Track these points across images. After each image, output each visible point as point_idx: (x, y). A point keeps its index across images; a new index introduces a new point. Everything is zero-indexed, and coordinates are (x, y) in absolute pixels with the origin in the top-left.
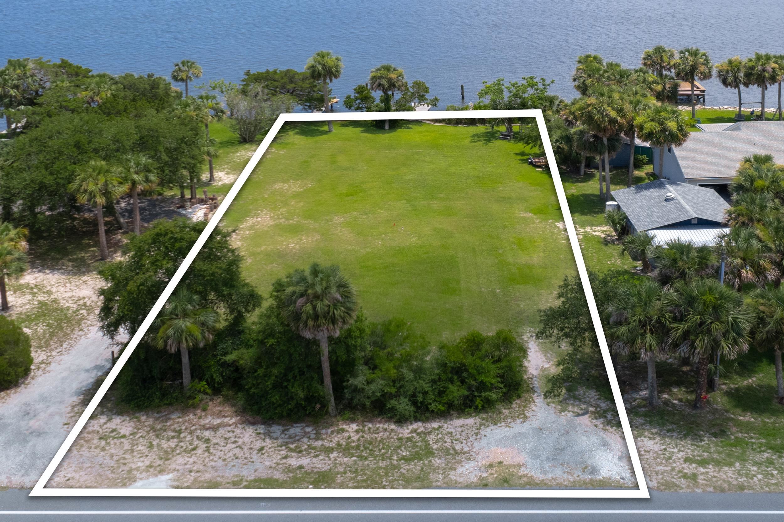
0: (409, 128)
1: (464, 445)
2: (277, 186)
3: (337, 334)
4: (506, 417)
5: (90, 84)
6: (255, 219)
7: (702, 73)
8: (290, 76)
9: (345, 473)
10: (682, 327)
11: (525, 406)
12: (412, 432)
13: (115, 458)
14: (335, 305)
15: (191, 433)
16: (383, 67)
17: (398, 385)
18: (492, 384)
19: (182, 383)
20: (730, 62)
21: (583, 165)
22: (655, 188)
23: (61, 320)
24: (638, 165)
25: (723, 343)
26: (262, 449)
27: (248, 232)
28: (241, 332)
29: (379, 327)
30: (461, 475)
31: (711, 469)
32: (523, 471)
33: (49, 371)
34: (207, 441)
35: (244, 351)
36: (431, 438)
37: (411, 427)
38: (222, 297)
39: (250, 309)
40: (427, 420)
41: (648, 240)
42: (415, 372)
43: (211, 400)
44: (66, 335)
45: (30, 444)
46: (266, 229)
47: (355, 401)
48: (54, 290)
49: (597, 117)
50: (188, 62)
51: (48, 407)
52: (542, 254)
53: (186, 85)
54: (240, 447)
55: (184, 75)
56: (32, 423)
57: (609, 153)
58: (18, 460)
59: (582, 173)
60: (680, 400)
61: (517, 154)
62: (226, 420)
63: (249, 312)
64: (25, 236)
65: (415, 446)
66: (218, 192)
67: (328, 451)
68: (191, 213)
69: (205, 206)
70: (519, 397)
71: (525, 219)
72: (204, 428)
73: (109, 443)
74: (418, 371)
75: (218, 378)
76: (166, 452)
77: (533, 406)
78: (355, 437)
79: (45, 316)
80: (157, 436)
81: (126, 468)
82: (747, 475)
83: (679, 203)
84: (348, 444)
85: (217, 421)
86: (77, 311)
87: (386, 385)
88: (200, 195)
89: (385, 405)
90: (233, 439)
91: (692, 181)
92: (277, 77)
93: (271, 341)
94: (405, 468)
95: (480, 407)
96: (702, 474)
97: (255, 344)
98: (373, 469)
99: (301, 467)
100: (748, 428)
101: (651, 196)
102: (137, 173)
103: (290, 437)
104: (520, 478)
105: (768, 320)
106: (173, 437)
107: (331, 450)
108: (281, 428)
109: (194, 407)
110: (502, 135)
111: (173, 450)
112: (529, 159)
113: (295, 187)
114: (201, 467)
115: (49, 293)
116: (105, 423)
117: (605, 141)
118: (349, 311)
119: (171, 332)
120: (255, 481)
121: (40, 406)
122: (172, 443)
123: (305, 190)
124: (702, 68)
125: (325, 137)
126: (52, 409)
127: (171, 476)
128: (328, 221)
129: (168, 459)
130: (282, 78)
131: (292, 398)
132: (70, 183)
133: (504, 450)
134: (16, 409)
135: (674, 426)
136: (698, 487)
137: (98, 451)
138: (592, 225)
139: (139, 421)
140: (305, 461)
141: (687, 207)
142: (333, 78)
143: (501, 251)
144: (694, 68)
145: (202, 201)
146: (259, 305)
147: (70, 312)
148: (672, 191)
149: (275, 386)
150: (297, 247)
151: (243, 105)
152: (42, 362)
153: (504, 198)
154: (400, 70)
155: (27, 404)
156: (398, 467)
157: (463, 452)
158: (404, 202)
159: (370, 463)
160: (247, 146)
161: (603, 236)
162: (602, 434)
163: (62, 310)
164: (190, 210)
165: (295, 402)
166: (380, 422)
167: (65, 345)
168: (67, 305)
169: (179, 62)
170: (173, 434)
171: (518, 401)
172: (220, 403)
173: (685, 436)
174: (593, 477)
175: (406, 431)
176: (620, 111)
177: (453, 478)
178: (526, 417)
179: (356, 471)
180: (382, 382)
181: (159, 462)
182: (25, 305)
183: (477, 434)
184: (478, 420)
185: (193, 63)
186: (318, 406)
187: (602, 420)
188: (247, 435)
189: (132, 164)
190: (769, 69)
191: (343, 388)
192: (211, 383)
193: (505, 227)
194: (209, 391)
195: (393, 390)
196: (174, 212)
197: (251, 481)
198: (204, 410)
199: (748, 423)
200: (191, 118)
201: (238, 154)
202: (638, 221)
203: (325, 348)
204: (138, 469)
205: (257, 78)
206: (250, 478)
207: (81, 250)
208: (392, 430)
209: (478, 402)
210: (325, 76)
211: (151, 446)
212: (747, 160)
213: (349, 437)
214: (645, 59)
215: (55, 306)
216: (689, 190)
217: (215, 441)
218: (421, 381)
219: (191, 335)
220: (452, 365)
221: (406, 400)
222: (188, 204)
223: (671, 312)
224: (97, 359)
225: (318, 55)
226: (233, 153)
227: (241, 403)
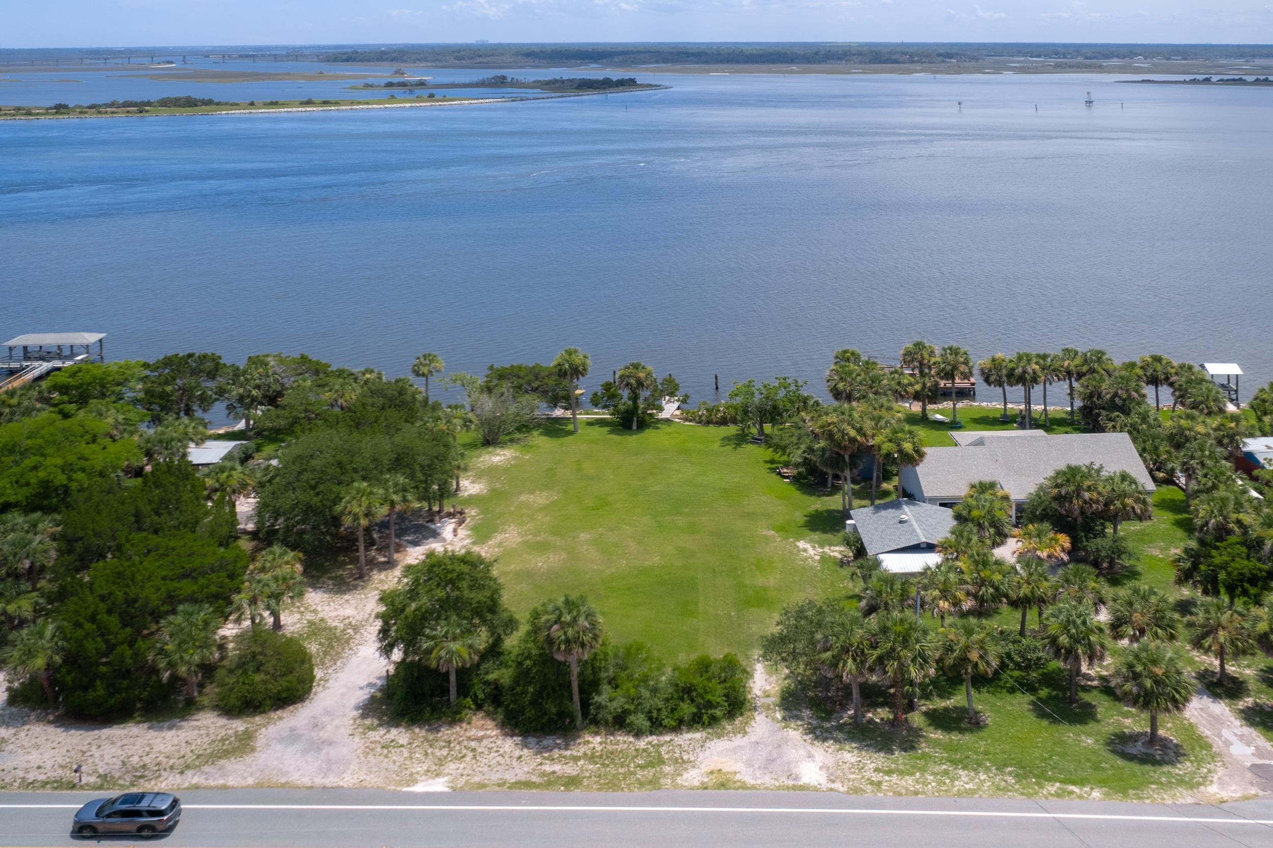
0: (658, 428)
1: (691, 755)
2: (523, 498)
3: (586, 657)
4: (729, 732)
5: (334, 384)
6: (503, 536)
7: (962, 373)
8: (536, 373)
9: (590, 777)
10: (876, 653)
11: (746, 723)
12: (647, 744)
13: (398, 764)
14: (584, 631)
15: (459, 743)
16: (633, 365)
17: (636, 702)
18: (718, 703)
19: (449, 700)
20: (994, 360)
21: (830, 477)
22: (892, 508)
23: (331, 639)
24: (887, 477)
25: (911, 669)
26: (520, 757)
27: (497, 550)
28: (500, 654)
29: (621, 650)
30: (686, 780)
31: (895, 778)
32: (738, 777)
33: (328, 688)
34: (474, 750)
35: (504, 671)
36: (663, 750)
37: (646, 740)
38: (484, 621)
39: (508, 632)
40: (661, 734)
41: (877, 564)
42: (651, 691)
43: (475, 714)
44: (338, 653)
45: (324, 751)
46: (514, 546)
47: (600, 716)
48: (319, 609)
49: (838, 436)
50: (430, 355)
51: (332, 720)
52: (778, 576)
53: (427, 380)
54: (502, 755)
55: (425, 370)
56: (321, 734)
57: (851, 470)
58: (316, 764)
59: (829, 485)
60: (882, 719)
61: (767, 462)
62: (489, 732)
63: (506, 634)
64: (300, 559)
65: (649, 755)
66: (464, 504)
67: (576, 759)
68: (440, 528)
69: (453, 520)
70: (742, 715)
71: (766, 538)
72: (470, 739)
73: (390, 752)
74: (655, 691)
75: (481, 696)
76: (440, 759)
77: (753, 723)
78: (599, 748)
79: (315, 634)
80: (431, 746)
81: (408, 772)
82: (923, 783)
83: (912, 525)
84: (592, 754)
85: (481, 733)
86: (345, 630)
87: (626, 703)
88: (448, 508)
89: (625, 720)
90: (495, 749)
91: (932, 500)
92: (522, 374)
93: (528, 662)
94: (640, 774)
95: (706, 723)
96: (887, 781)
97: (514, 665)
98: (614, 775)
99: (554, 772)
100: (936, 743)
101: (887, 517)
102: (395, 493)
103: (544, 748)
104: (735, 782)
105: (955, 648)
106: (444, 747)
107: (579, 758)
108: (536, 740)
109: (461, 721)
110: (753, 438)
111: (446, 757)
112: (778, 468)
113: (540, 499)
114: (470, 772)
115: (315, 611)
116: (385, 734)
117: (847, 458)
118: (595, 637)
119: (443, 653)
120: (516, 783)
121: (326, 719)
122: (445, 752)
123: (551, 503)
124: (962, 368)
125: (570, 438)
126: (337, 722)
127: (446, 779)
128: (574, 538)
129: (441, 765)
130: (527, 375)
131: (545, 713)
132: (335, 505)
133: (724, 760)
134: (305, 722)
135: (873, 742)
136: (880, 792)
137: (382, 758)
138: (831, 545)
139: (414, 732)
140: (557, 768)
141: (918, 530)
142: (580, 377)
143: (739, 573)
144: (955, 368)
145: (450, 515)
146: (517, 630)
147: (338, 631)
148: (908, 512)
149: (531, 703)
150: (545, 566)
151: (488, 404)
152: (321, 680)
153: (748, 513)
154: (649, 368)
155: (314, 717)
156: (634, 773)
157: (689, 761)
158: (649, 516)
159: (612, 769)
160: (491, 449)
161: (840, 556)
162: (809, 748)
163: (330, 629)
164: (439, 525)
165: (547, 717)
166: (620, 735)
167: (338, 664)
168: (334, 624)
169: (421, 355)
170: (444, 744)
171: (740, 718)
172: (482, 718)
173: (880, 750)
174: (796, 783)
175: (642, 743)
176: (860, 430)
177: (680, 782)
178: (745, 733)
179: (600, 776)
180: (622, 700)
181: (434, 768)
182: (295, 624)
183: (702, 746)
184: (704, 734)
185: (435, 356)
186: (568, 721)
187: (811, 736)
188: (507, 746)
189: (390, 483)
190: (1030, 370)
191: (589, 705)
192: (475, 700)
193: (746, 546)
194: (473, 707)
195: (632, 707)
196: (423, 526)
197: (513, 783)
198: (469, 723)
199: (937, 740)
200: (443, 431)
201: (482, 459)
202: (871, 544)
203: (575, 670)
204: (418, 773)
205: (503, 375)
206: (511, 781)
207: (339, 567)
208: (631, 742)
209: (705, 718)
210: (572, 375)
211: (426, 754)
212: (973, 486)
213: (594, 748)
214: (905, 355)
215: (324, 625)
216: (926, 510)
217: (480, 750)
218: (656, 699)
219: (460, 656)
220: (683, 685)
221: (643, 716)
222: (437, 518)
223: (868, 640)
224: (369, 676)
225: (566, 351)
226: (476, 457)
227: (500, 717)
